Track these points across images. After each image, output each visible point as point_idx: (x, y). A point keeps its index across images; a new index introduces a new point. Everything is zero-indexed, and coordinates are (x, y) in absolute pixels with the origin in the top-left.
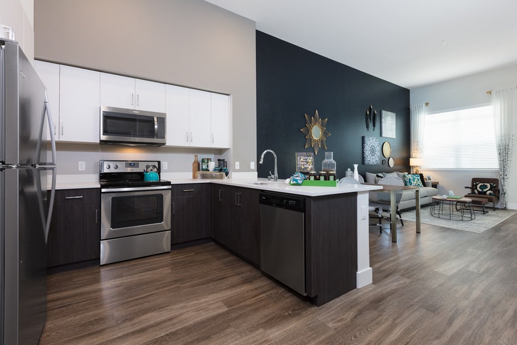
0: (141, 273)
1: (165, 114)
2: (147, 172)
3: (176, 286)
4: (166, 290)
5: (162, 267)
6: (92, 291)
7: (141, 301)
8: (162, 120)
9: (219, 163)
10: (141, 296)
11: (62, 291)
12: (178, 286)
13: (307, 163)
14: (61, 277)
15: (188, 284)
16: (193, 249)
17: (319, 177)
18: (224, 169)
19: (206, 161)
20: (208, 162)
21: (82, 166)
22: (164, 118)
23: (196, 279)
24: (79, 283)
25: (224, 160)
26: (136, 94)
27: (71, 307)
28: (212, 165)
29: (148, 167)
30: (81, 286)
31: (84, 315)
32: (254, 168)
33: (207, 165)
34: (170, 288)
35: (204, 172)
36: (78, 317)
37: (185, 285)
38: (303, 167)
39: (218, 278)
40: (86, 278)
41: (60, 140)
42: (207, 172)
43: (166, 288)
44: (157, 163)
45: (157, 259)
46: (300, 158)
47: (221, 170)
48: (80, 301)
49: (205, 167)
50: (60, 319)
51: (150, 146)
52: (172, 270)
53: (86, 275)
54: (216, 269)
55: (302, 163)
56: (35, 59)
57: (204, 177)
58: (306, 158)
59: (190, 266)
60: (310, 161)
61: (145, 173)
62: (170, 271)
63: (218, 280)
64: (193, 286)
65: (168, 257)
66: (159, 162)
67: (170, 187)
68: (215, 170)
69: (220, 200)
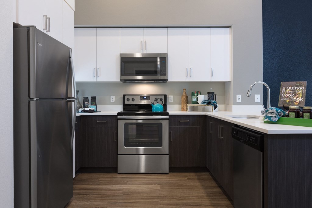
0: (139, 184)
1: (167, 54)
2: (154, 104)
3: (156, 201)
4: (148, 202)
5: (155, 184)
6: (104, 189)
7: (127, 204)
8: (164, 59)
9: (208, 96)
10: (129, 201)
11: (90, 185)
12: (158, 201)
13: (295, 95)
14: (94, 176)
15: (166, 202)
16: (188, 175)
17: (303, 114)
18: (213, 103)
19: (196, 94)
20: (197, 96)
21: (113, 99)
22: (166, 58)
23: (175, 199)
24: (100, 182)
25: (214, 93)
26: (145, 41)
27: (88, 195)
28: (201, 98)
29: (156, 100)
30: (101, 184)
31: (92, 203)
32: (259, 101)
33: (197, 98)
34: (152, 201)
35: (193, 105)
36: (89, 203)
37: (163, 202)
38: (288, 101)
39: (192, 204)
40: (106, 179)
41: (97, 81)
42: (195, 105)
43: (148, 201)
44: (164, 96)
45: (156, 177)
46: (286, 89)
47: (209, 103)
48: (95, 193)
49: (194, 99)
50: (80, 201)
51: (157, 82)
52: (161, 188)
53: (107, 177)
54: (196, 196)
55: (288, 95)
56: (75, 27)
57: (193, 109)
58: (295, 88)
59: (177, 188)
60: (300, 92)
61: (152, 105)
62: (160, 188)
63: (192, 205)
64: (169, 204)
65: (164, 176)
66: (165, 96)
67: (168, 117)
68: (204, 103)
69: (210, 132)
